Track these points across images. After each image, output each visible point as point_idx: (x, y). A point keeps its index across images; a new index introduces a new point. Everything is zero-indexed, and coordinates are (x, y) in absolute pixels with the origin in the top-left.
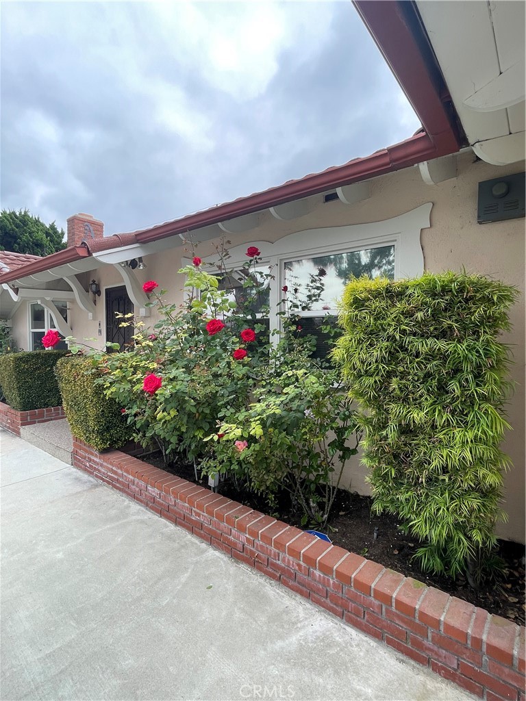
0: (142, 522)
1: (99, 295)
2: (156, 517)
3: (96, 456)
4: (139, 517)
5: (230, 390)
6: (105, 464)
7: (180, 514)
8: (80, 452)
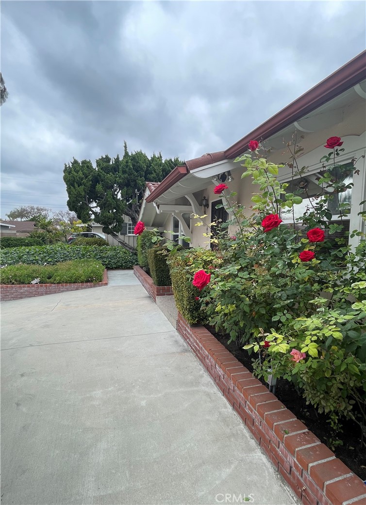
0: (208, 395)
1: (208, 208)
2: (220, 394)
3: (188, 327)
4: (207, 389)
5: (289, 293)
6: (193, 335)
7: (237, 401)
8: (181, 322)
